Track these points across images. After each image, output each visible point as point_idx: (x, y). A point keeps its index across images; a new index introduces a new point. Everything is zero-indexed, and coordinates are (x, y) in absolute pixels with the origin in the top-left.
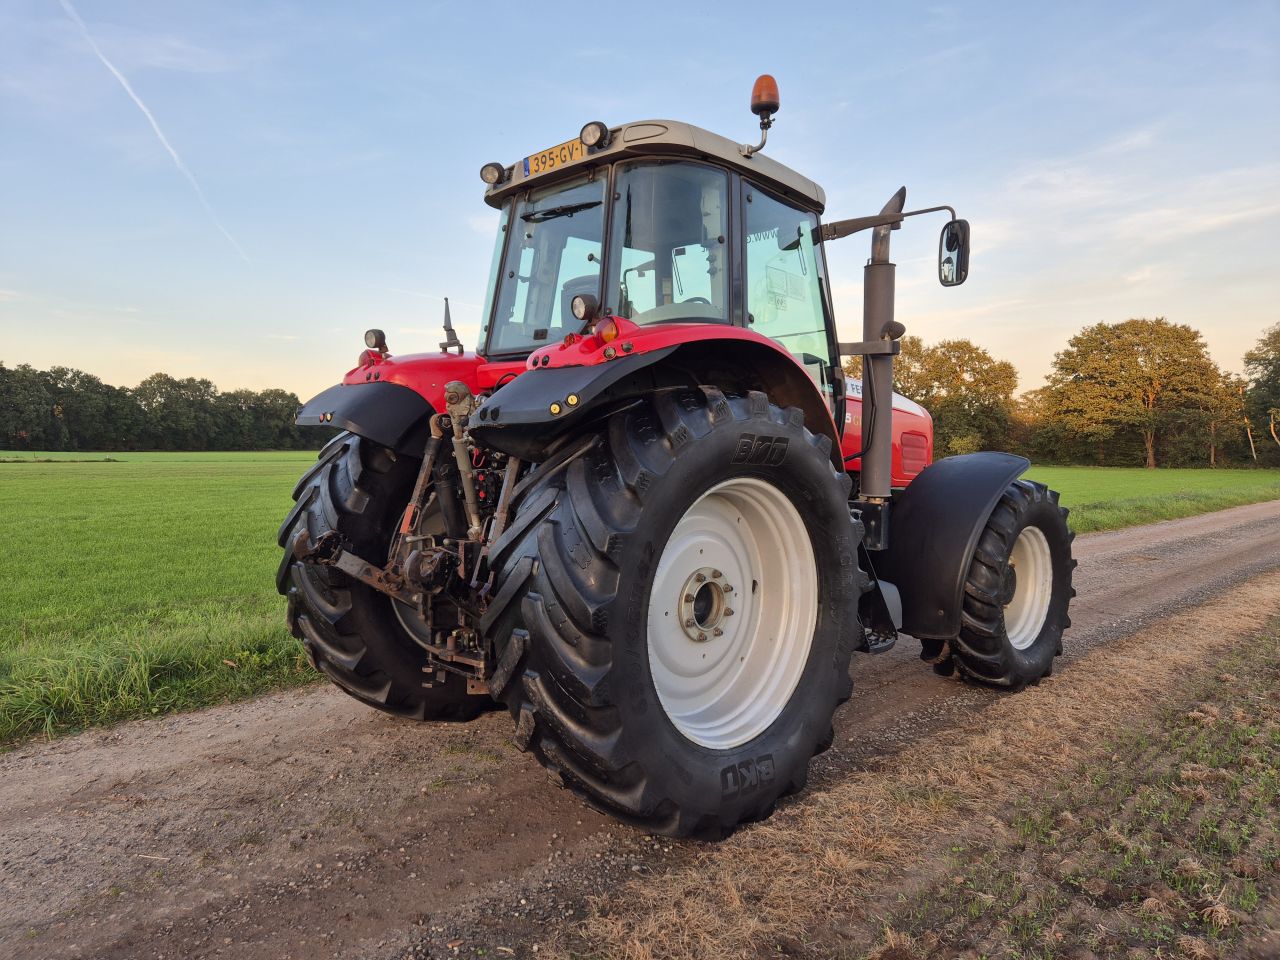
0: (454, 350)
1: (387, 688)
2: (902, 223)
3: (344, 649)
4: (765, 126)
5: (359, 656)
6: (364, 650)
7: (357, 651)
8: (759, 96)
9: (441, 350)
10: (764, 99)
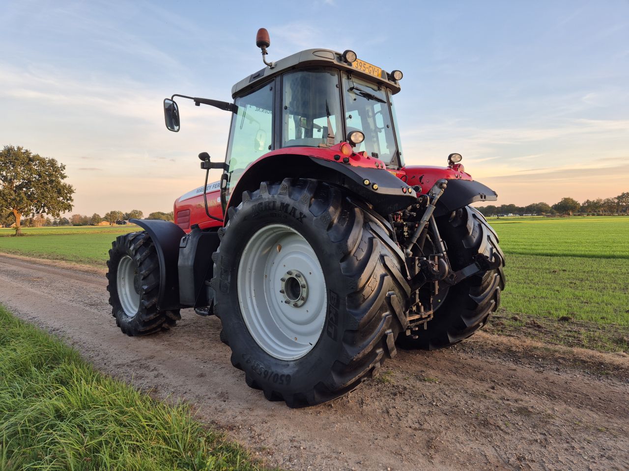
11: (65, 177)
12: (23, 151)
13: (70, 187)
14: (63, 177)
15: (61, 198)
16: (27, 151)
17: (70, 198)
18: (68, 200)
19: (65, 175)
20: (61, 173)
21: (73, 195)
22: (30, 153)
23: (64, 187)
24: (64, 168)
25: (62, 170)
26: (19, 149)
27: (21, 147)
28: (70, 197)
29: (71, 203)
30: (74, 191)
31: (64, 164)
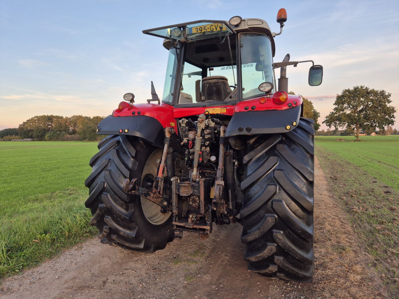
0: (156, 102)
1: (143, 242)
2: (297, 65)
3: (129, 228)
4: (282, 26)
5: (136, 230)
6: (137, 227)
7: (134, 229)
8: (281, 16)
9: (147, 102)
10: (283, 17)
11: (391, 102)
12: (364, 88)
13: (393, 108)
14: (389, 102)
15: (387, 117)
16: (366, 88)
17: (393, 117)
18: (391, 117)
19: (390, 100)
20: (388, 99)
21: (395, 114)
22: (368, 89)
23: (388, 108)
24: (390, 96)
25: (389, 97)
26: (362, 87)
27: (363, 86)
28: (393, 115)
29: (394, 120)
30: (396, 111)
31: (390, 93)
